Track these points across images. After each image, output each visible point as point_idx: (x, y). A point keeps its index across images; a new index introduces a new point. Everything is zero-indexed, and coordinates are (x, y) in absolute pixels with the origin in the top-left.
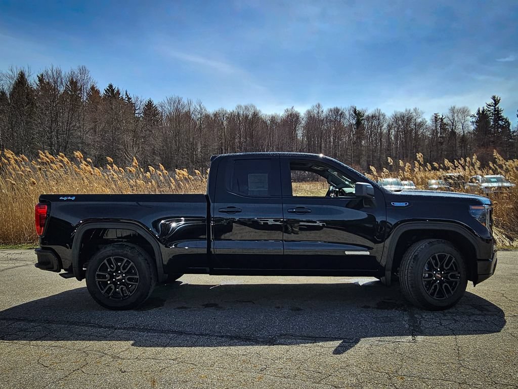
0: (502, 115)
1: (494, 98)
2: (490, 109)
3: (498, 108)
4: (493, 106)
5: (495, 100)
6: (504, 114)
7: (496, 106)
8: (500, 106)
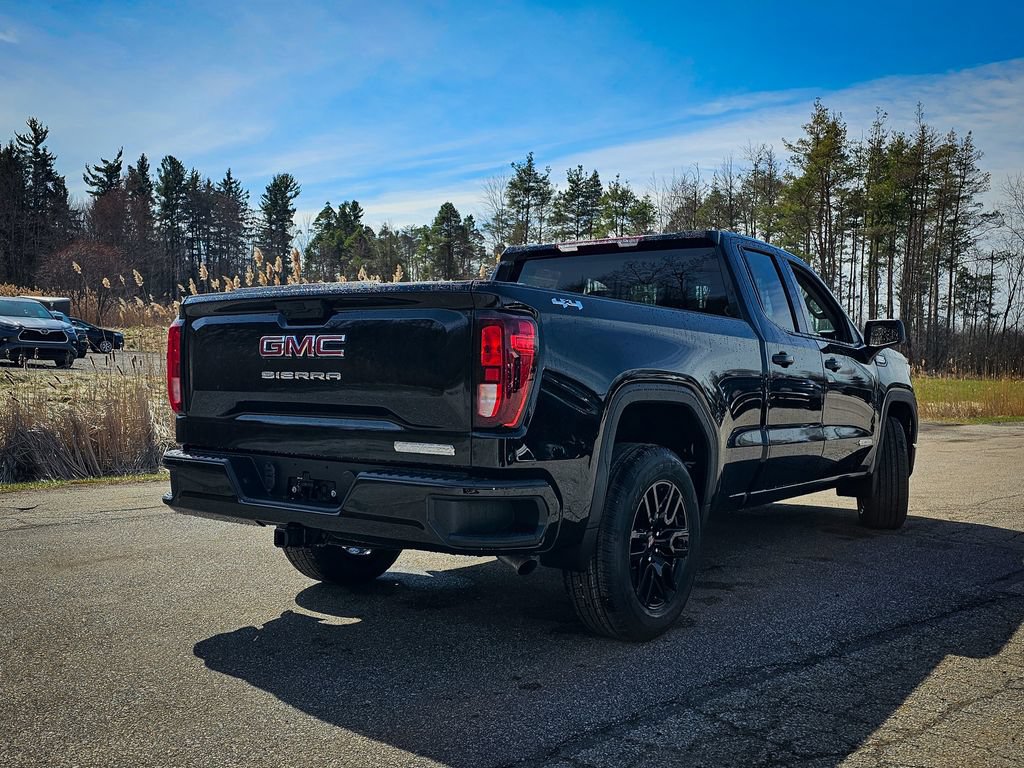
0: (53, 168)
1: (33, 124)
2: (24, 149)
3: (44, 150)
4: (30, 142)
5: (35, 130)
6: (57, 168)
7: (38, 143)
8: (48, 146)
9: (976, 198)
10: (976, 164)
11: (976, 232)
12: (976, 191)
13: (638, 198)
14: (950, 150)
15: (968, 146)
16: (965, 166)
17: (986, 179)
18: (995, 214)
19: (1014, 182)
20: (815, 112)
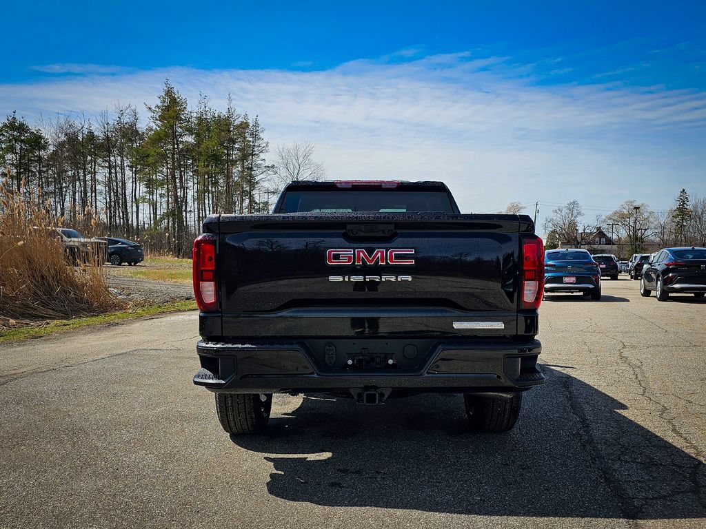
9: (262, 156)
10: (262, 135)
11: (262, 176)
12: (262, 152)
13: (33, 131)
14: (244, 125)
15: (256, 125)
16: (255, 135)
17: (267, 145)
18: (273, 167)
19: (281, 148)
20: (165, 88)
